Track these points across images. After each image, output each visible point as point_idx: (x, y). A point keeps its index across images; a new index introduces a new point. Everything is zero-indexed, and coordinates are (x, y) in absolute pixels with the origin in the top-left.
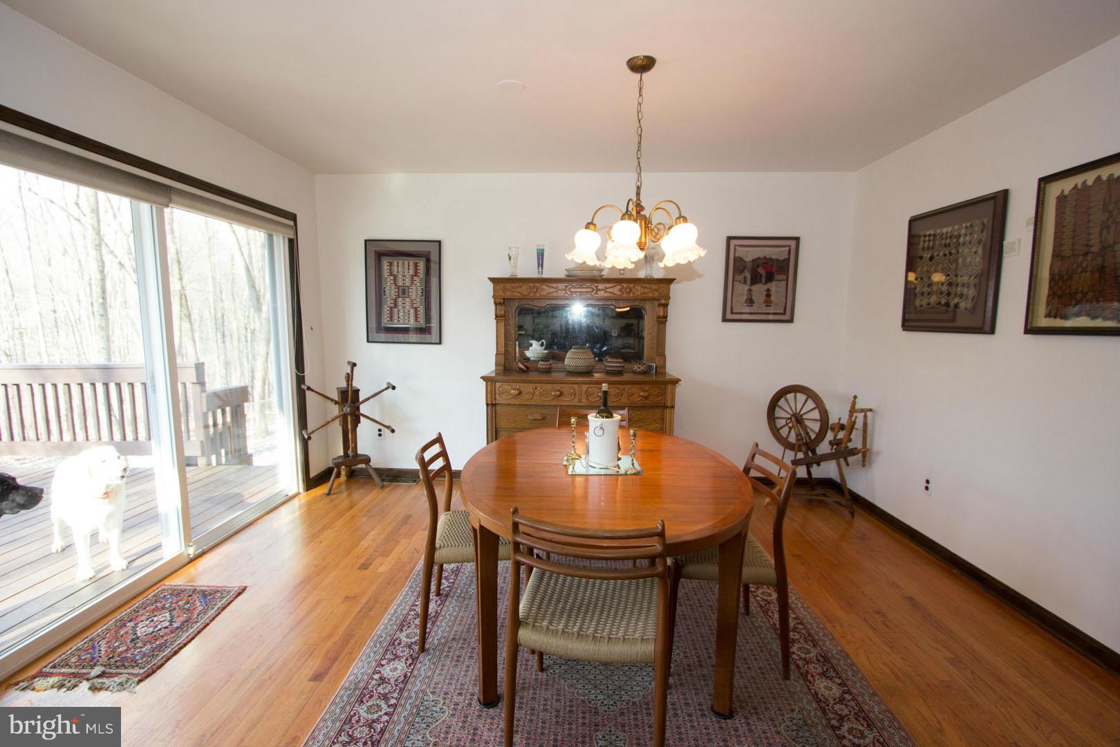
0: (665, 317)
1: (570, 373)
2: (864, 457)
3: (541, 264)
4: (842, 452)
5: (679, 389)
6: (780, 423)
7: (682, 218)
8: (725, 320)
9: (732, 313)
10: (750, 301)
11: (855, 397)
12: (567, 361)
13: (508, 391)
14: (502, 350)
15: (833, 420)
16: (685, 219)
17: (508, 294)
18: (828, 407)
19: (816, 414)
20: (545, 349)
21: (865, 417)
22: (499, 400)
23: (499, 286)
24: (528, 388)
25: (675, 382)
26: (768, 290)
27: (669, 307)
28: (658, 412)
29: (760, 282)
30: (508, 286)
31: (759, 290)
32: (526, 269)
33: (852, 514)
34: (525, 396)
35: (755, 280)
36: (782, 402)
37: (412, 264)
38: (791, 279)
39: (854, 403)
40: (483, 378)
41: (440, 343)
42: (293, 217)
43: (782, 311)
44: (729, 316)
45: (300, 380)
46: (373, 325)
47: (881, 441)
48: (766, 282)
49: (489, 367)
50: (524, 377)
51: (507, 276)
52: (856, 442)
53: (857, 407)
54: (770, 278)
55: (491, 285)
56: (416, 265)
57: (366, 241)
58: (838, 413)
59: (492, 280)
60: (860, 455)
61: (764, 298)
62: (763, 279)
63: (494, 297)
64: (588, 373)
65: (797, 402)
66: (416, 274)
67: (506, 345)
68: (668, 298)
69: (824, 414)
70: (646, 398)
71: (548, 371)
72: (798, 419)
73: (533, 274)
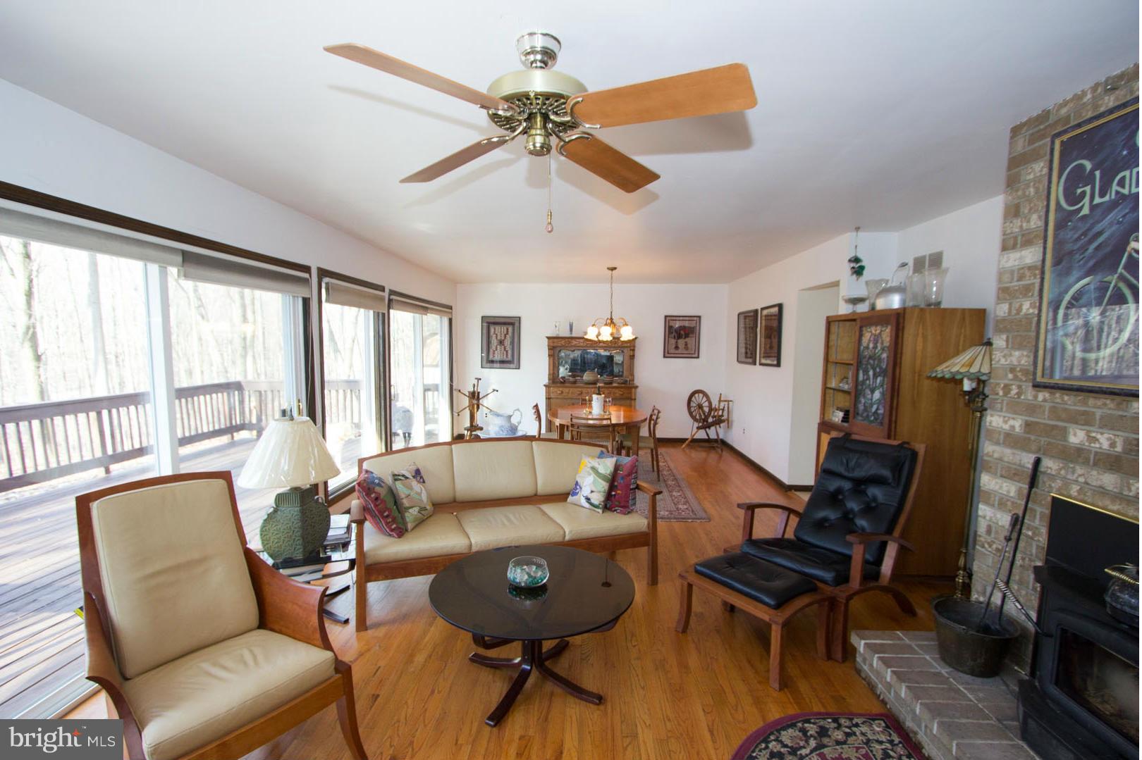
0: (634, 356)
1: (587, 383)
2: (728, 423)
3: (571, 330)
4: (719, 421)
5: (638, 390)
6: (692, 409)
7: (626, 325)
8: (664, 357)
9: (668, 353)
10: (677, 348)
11: (721, 394)
12: (584, 378)
13: (556, 391)
14: (552, 372)
15: (713, 406)
16: (627, 325)
17: (555, 344)
18: (712, 400)
19: (707, 404)
20: (569, 372)
21: (728, 405)
22: (552, 396)
23: (551, 341)
24: (566, 390)
25: (637, 387)
26: (686, 342)
27: (636, 352)
28: (628, 402)
29: (682, 338)
30: (555, 340)
31: (681, 342)
32: (565, 333)
33: (722, 450)
34: (564, 394)
35: (679, 337)
36: (693, 399)
37: (505, 328)
38: (697, 336)
39: (720, 398)
40: (545, 385)
41: (519, 368)
42: (451, 308)
43: (693, 352)
44: (667, 355)
45: (451, 387)
46: (485, 359)
47: (735, 416)
48: (685, 338)
49: (546, 381)
50: (562, 385)
51: (554, 336)
52: (725, 417)
53: (722, 399)
54: (687, 336)
55: (547, 340)
56: (507, 329)
57: (482, 317)
58: (715, 403)
59: (548, 338)
60: (726, 422)
61: (684, 346)
62: (684, 337)
63: (548, 346)
64: (594, 383)
65: (699, 397)
66: (507, 333)
67: (553, 370)
68: (634, 346)
69: (710, 403)
70: (622, 395)
71: (575, 382)
72: (700, 406)
73: (567, 334)
